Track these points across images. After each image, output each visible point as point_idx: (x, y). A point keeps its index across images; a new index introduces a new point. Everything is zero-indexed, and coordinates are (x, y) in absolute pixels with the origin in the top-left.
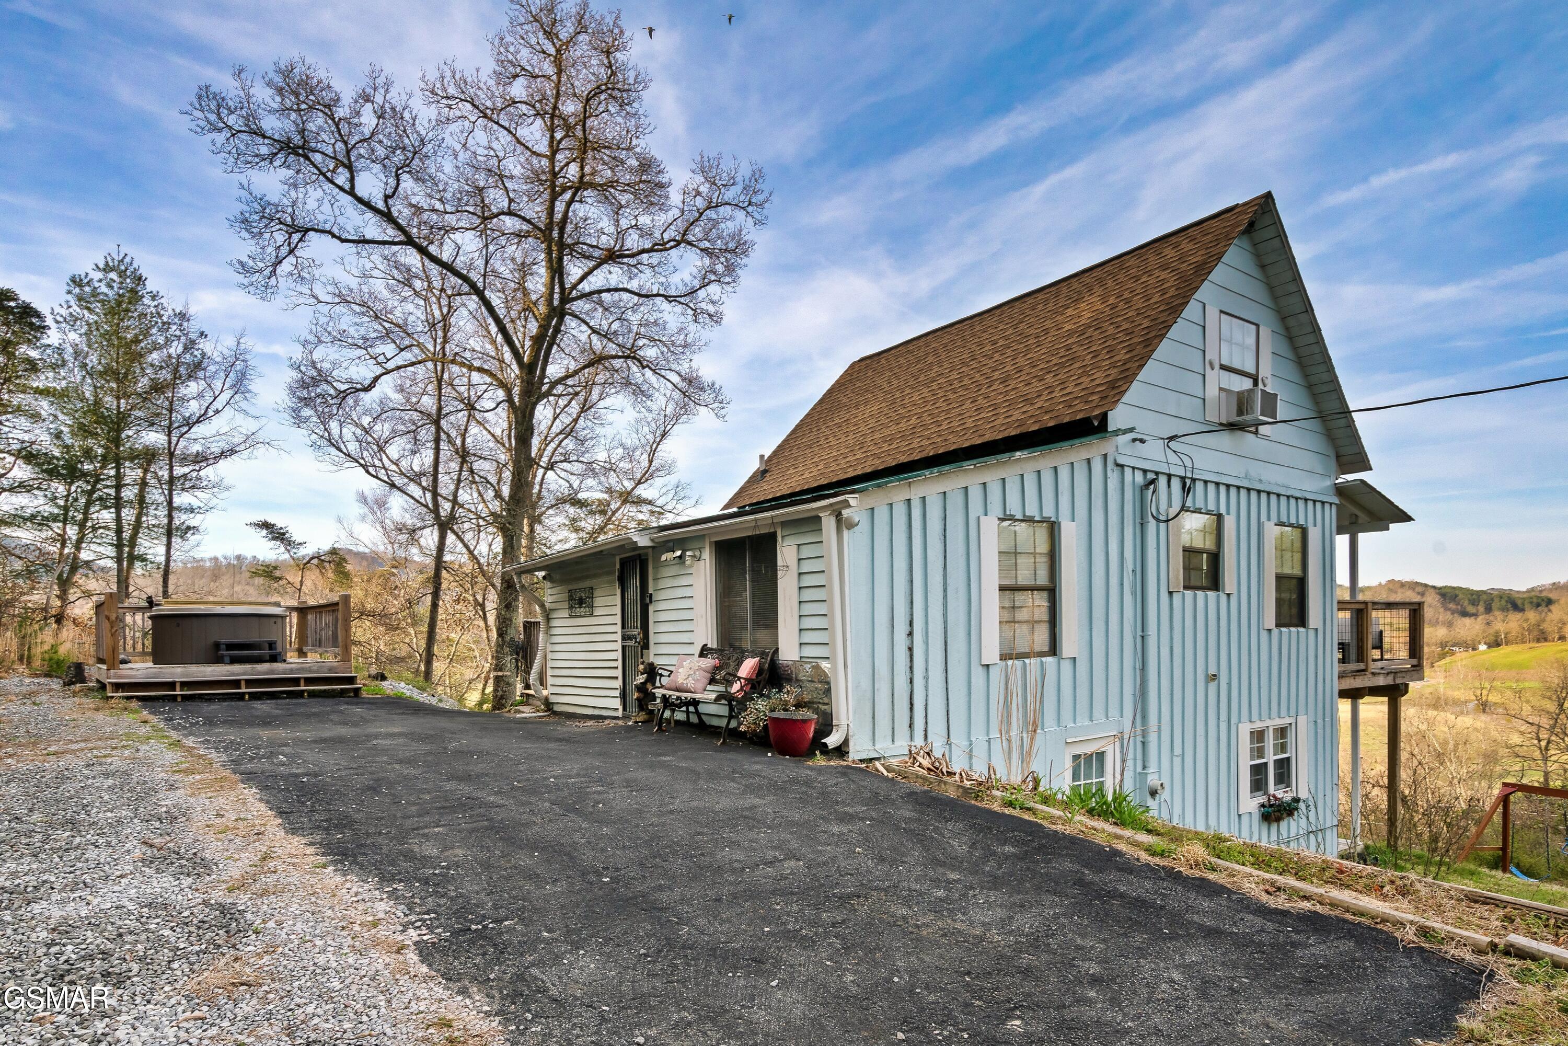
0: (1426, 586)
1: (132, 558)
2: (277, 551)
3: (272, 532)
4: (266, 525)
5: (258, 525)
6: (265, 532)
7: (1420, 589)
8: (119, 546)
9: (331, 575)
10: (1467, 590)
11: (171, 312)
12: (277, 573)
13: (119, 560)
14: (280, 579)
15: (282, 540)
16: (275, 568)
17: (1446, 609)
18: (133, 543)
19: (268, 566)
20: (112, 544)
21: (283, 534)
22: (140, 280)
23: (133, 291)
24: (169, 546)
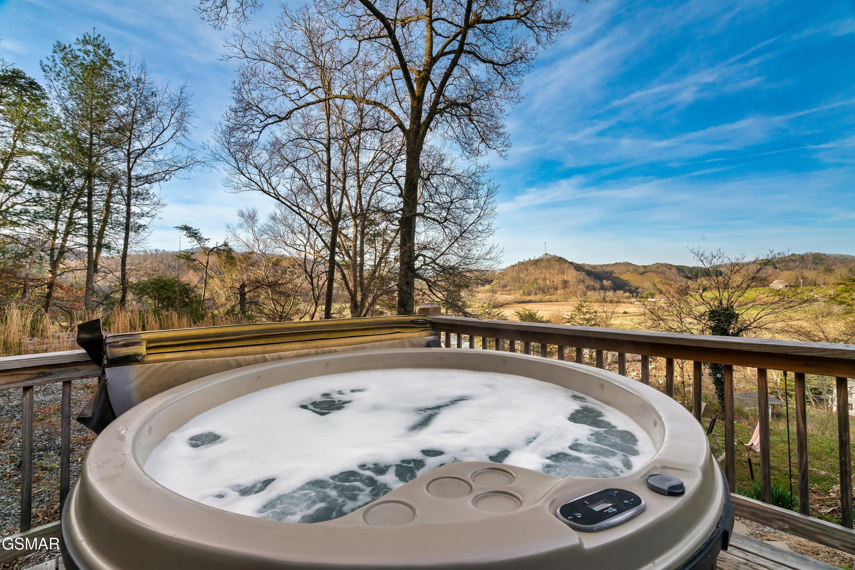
0: (671, 265)
1: (100, 246)
2: (193, 244)
3: (190, 233)
4: (186, 228)
5: (181, 228)
6: (185, 232)
7: (669, 267)
8: (90, 237)
9: (224, 258)
10: (688, 267)
11: (131, 79)
12: (193, 257)
13: (90, 246)
14: (195, 260)
15: (196, 237)
16: (192, 254)
17: (680, 275)
18: (101, 234)
19: (187, 253)
20: (85, 236)
21: (196, 234)
22: (109, 53)
23: (105, 62)
24: (126, 239)
